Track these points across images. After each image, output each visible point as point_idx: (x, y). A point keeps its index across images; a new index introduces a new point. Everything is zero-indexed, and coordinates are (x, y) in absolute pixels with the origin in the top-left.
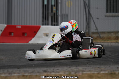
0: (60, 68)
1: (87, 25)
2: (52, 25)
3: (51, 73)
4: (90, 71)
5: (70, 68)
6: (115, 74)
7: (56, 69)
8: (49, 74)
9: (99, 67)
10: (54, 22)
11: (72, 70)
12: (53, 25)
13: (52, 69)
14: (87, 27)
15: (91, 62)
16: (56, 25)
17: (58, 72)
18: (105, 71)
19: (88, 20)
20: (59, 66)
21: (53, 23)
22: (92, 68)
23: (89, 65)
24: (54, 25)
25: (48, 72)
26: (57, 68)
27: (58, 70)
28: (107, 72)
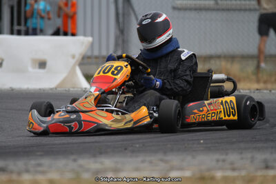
0: (46, 161)
1: (118, 33)
2: (12, 33)
3: (19, 173)
4: (137, 169)
5: (75, 160)
6: (213, 178)
7: (33, 162)
8: (14, 177)
9: (162, 160)
10: (19, 24)
11: (81, 166)
12: (15, 32)
13: (20, 164)
14: (120, 42)
15: (137, 146)
16: (23, 32)
17: (43, 173)
18: (181, 169)
19: (121, 20)
20: (41, 155)
21: (16, 28)
22: (143, 162)
23: (133, 152)
24: (19, 33)
25: (12, 172)
26: (37, 162)
27: (39, 165)
28: (188, 174)
